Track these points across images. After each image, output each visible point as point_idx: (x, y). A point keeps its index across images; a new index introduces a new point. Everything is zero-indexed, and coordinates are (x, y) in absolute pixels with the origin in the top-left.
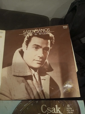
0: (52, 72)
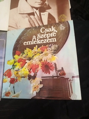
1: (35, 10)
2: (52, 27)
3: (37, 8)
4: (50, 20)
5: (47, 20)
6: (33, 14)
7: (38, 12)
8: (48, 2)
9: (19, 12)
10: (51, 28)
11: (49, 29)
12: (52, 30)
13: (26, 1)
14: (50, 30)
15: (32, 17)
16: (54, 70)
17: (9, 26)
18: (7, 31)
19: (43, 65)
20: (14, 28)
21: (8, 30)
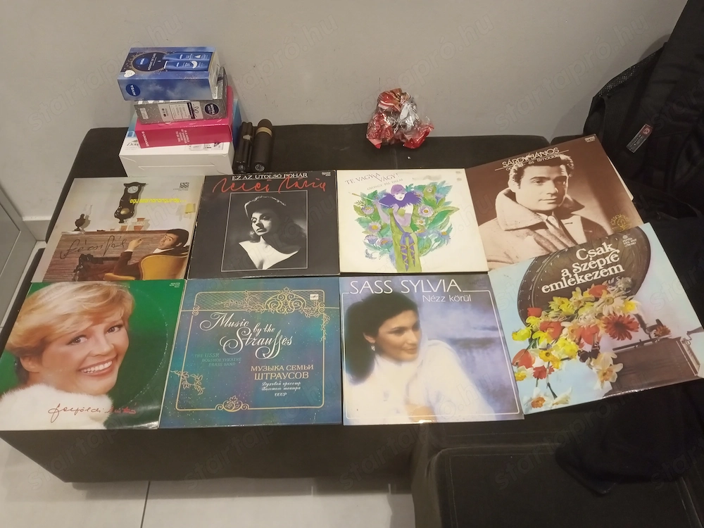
0: (583, 209)
1: (544, 217)
2: (604, 244)
3: (548, 213)
4: (591, 231)
5: (583, 232)
6: (542, 225)
7: (552, 219)
8: (571, 196)
9: (504, 228)
10: (602, 246)
11: (597, 249)
12: (605, 251)
13: (514, 202)
14: (600, 252)
15: (541, 232)
16: (641, 330)
17: (489, 261)
18: (486, 273)
19: (608, 323)
20: (502, 262)
21: (490, 270)
